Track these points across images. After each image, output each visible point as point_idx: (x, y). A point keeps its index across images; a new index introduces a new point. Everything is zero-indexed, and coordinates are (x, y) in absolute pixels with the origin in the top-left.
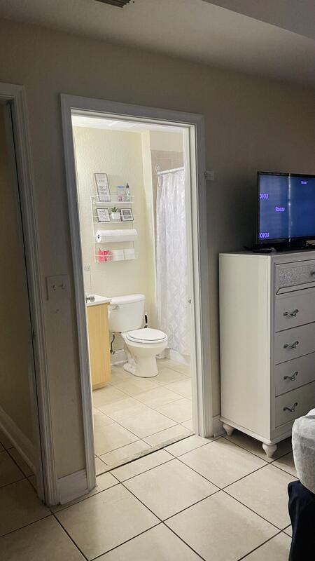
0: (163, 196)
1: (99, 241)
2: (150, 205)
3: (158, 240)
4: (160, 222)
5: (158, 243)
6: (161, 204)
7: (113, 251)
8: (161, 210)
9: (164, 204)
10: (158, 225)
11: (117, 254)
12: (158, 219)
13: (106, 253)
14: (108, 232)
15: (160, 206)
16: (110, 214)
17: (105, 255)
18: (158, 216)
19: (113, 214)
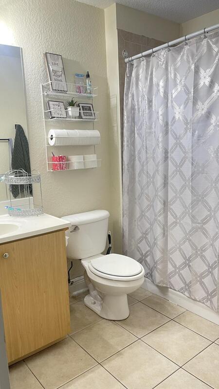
0: (133, 89)
1: (52, 143)
2: (115, 100)
3: (125, 143)
4: (128, 122)
5: (125, 148)
6: (130, 99)
7: (70, 157)
8: (129, 106)
9: (133, 99)
10: (125, 125)
11: (76, 161)
12: (125, 117)
13: (61, 159)
14: (64, 132)
15: (128, 102)
16: (66, 109)
17: (60, 162)
18: (125, 113)
19: (70, 109)
